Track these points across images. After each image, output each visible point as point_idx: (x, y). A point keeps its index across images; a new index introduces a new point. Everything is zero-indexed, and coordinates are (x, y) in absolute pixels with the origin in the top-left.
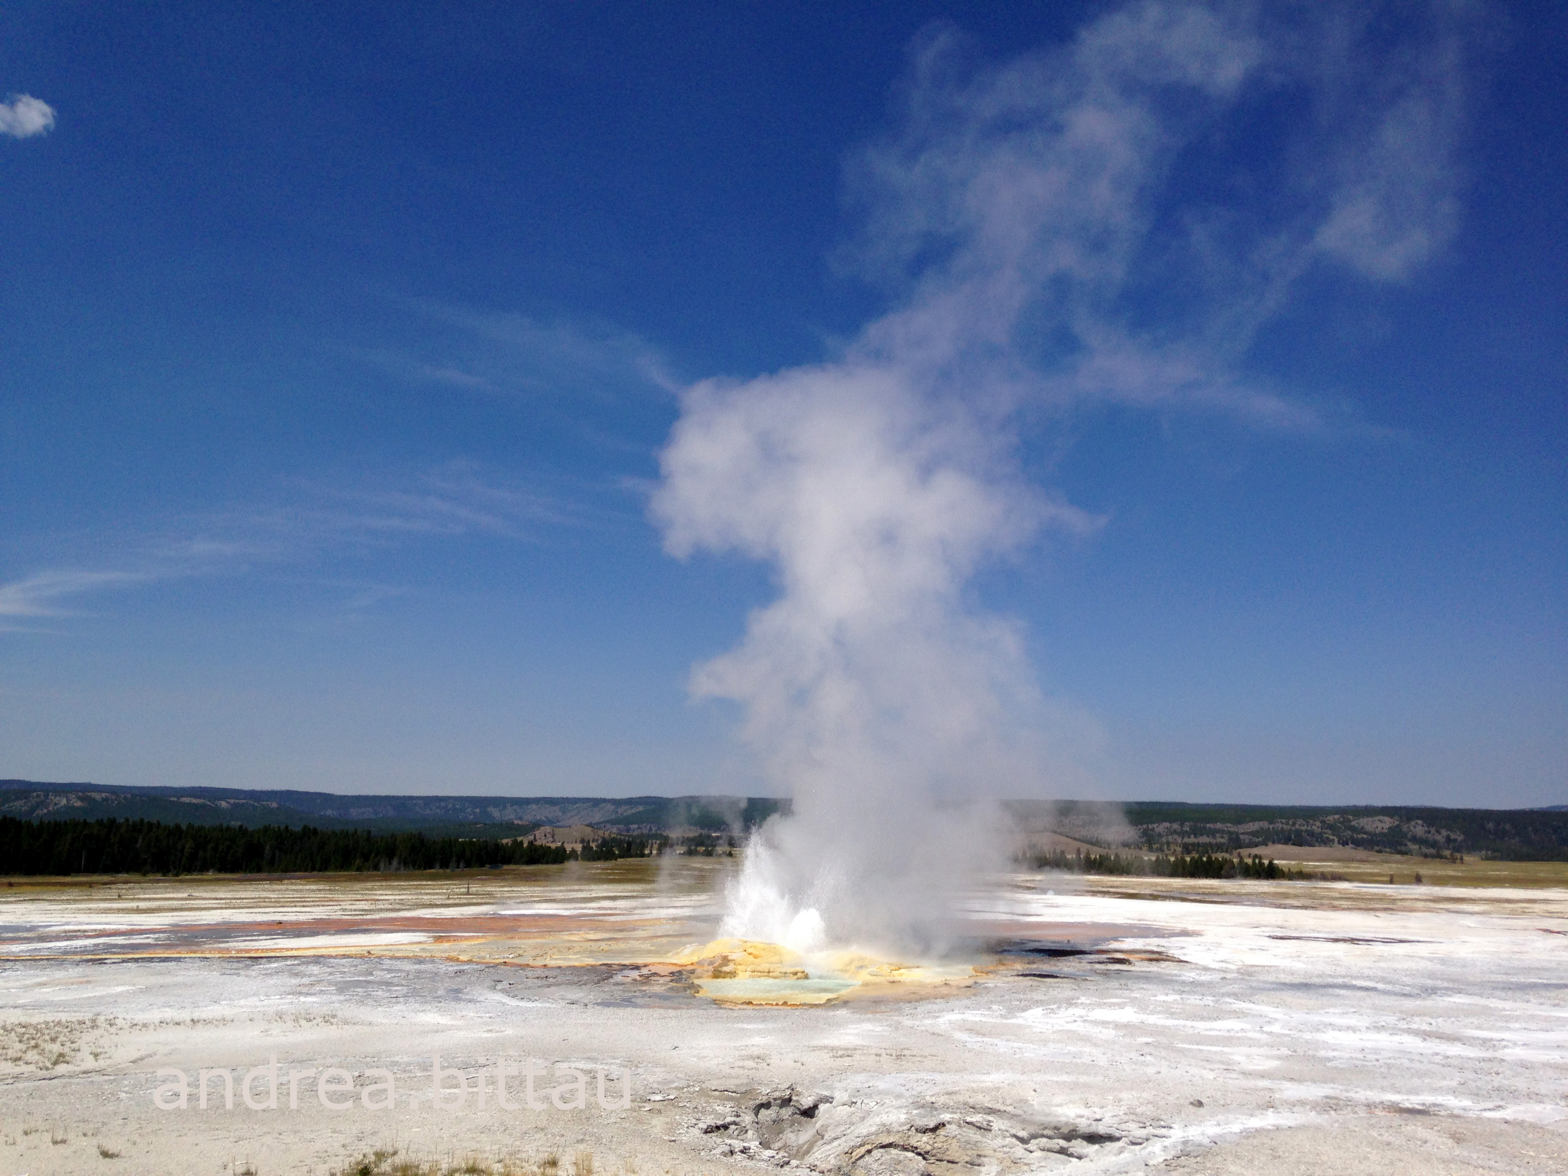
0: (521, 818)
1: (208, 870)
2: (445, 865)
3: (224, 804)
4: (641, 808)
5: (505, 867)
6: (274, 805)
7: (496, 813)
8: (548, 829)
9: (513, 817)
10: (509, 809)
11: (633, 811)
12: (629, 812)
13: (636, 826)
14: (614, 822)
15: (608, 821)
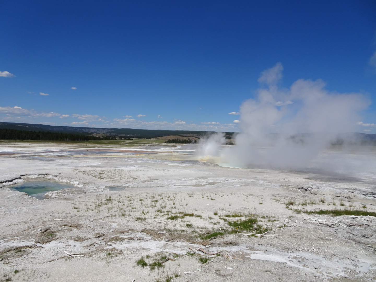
0: (89, 131)
1: (28, 140)
2: (78, 140)
3: (27, 127)
4: (113, 130)
5: (89, 141)
6: (38, 127)
7: (84, 130)
8: (95, 134)
9: (87, 131)
10: (87, 130)
11: (112, 131)
12: (111, 131)
13: (112, 134)
14: (108, 133)
15: (107, 133)
